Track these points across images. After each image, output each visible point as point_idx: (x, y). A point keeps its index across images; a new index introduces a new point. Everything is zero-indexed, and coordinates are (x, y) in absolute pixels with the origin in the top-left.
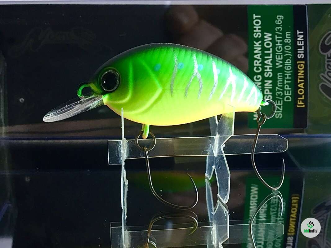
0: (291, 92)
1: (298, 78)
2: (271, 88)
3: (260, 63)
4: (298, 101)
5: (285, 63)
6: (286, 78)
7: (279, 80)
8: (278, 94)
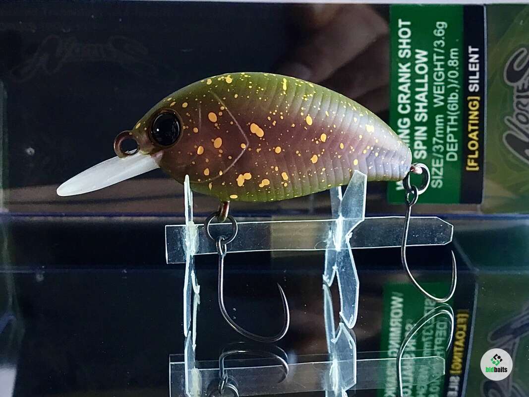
0: (456, 145)
1: (468, 123)
2: (425, 138)
3: (407, 99)
4: (469, 160)
5: (449, 98)
6: (449, 123)
8: (436, 149)
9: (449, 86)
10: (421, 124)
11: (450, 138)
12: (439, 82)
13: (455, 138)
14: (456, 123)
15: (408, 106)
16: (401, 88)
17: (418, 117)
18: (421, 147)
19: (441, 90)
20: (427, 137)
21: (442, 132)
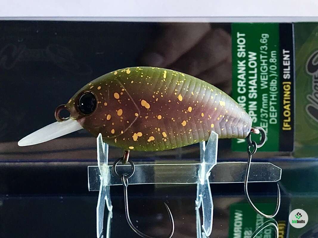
9: (271, 75)
10: (253, 100)
11: (272, 109)
12: (264, 73)
13: (275, 109)
14: (276, 99)
15: (244, 89)
16: (239, 77)
17: (251, 96)
18: (253, 115)
19: (265, 78)
20: (257, 108)
21: (266, 105)
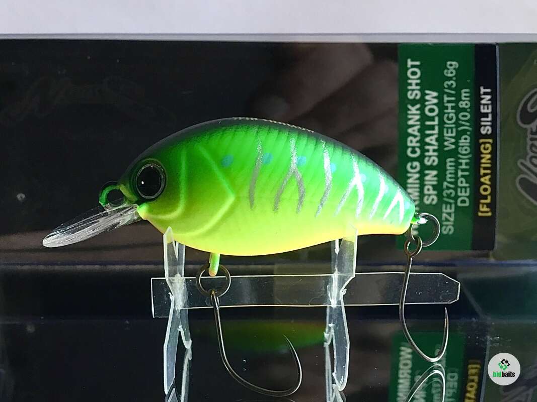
0: (468, 190)
1: (480, 167)
2: (435, 183)
3: (417, 142)
4: (481, 206)
5: (460, 141)
6: (460, 167)
7: (450, 170)
8: (446, 193)
9: (460, 129)
10: (431, 168)
11: (462, 182)
12: (450, 124)
13: (466, 183)
14: (468, 167)
15: (418, 150)
16: (410, 131)
17: (428, 161)
18: (432, 192)
19: (452, 133)
20: (438, 181)
21: (453, 176)
